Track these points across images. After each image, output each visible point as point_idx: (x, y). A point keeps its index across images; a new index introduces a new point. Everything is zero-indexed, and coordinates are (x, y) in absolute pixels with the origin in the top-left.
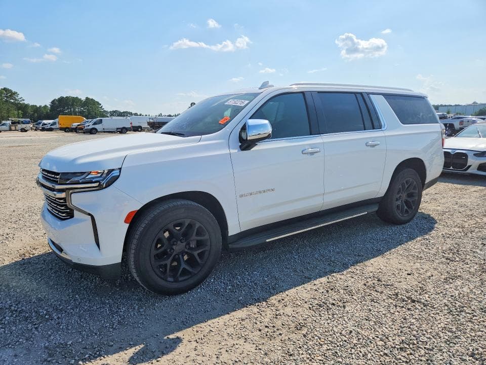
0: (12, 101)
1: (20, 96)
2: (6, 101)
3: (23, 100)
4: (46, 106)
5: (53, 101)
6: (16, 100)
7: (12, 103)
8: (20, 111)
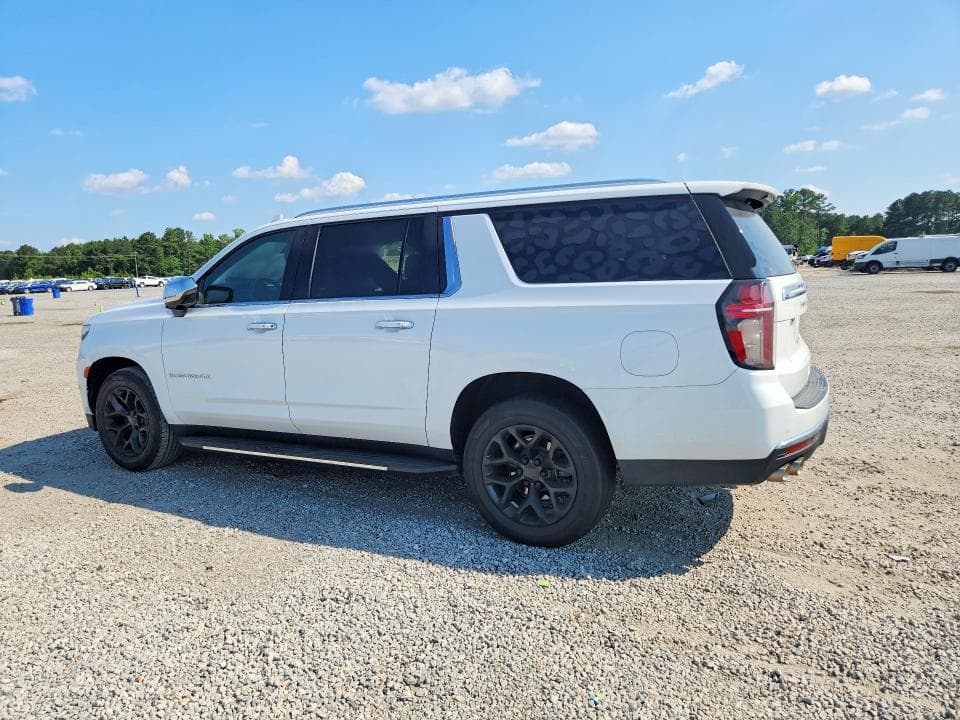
0: (813, 211)
1: (827, 202)
2: (802, 212)
3: (833, 208)
4: (879, 216)
5: (895, 204)
6: (819, 208)
7: (812, 215)
8: (824, 230)
